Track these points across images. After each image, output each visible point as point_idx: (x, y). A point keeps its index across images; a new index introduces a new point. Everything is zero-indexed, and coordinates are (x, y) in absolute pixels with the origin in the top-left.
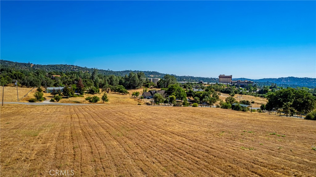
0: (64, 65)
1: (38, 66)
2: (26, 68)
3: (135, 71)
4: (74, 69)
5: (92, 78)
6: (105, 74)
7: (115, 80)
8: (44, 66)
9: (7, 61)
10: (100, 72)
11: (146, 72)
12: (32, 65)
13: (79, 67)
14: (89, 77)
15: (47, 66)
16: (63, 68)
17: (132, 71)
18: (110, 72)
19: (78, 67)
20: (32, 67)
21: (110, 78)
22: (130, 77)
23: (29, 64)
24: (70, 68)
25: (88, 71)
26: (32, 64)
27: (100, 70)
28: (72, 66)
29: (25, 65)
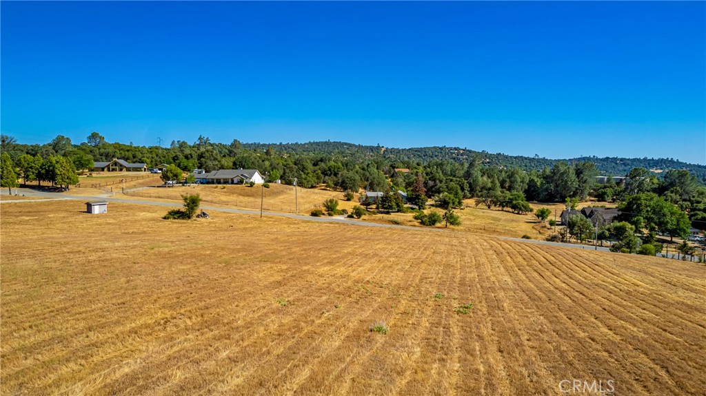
0: (440, 148)
1: (392, 151)
2: (371, 156)
3: (608, 158)
4: (460, 157)
5: (468, 175)
6: (526, 166)
7: (519, 180)
8: (403, 150)
9: (346, 144)
10: (514, 163)
11: (639, 160)
12: (383, 149)
13: (470, 151)
14: (462, 172)
15: (408, 150)
16: (437, 153)
17: (597, 159)
18: (538, 160)
19: (468, 150)
20: (382, 152)
21: (508, 175)
22: (554, 173)
23: (378, 148)
24: (452, 153)
25: (488, 160)
26: (383, 147)
27: (515, 158)
28: (456, 149)
29: (372, 151)
